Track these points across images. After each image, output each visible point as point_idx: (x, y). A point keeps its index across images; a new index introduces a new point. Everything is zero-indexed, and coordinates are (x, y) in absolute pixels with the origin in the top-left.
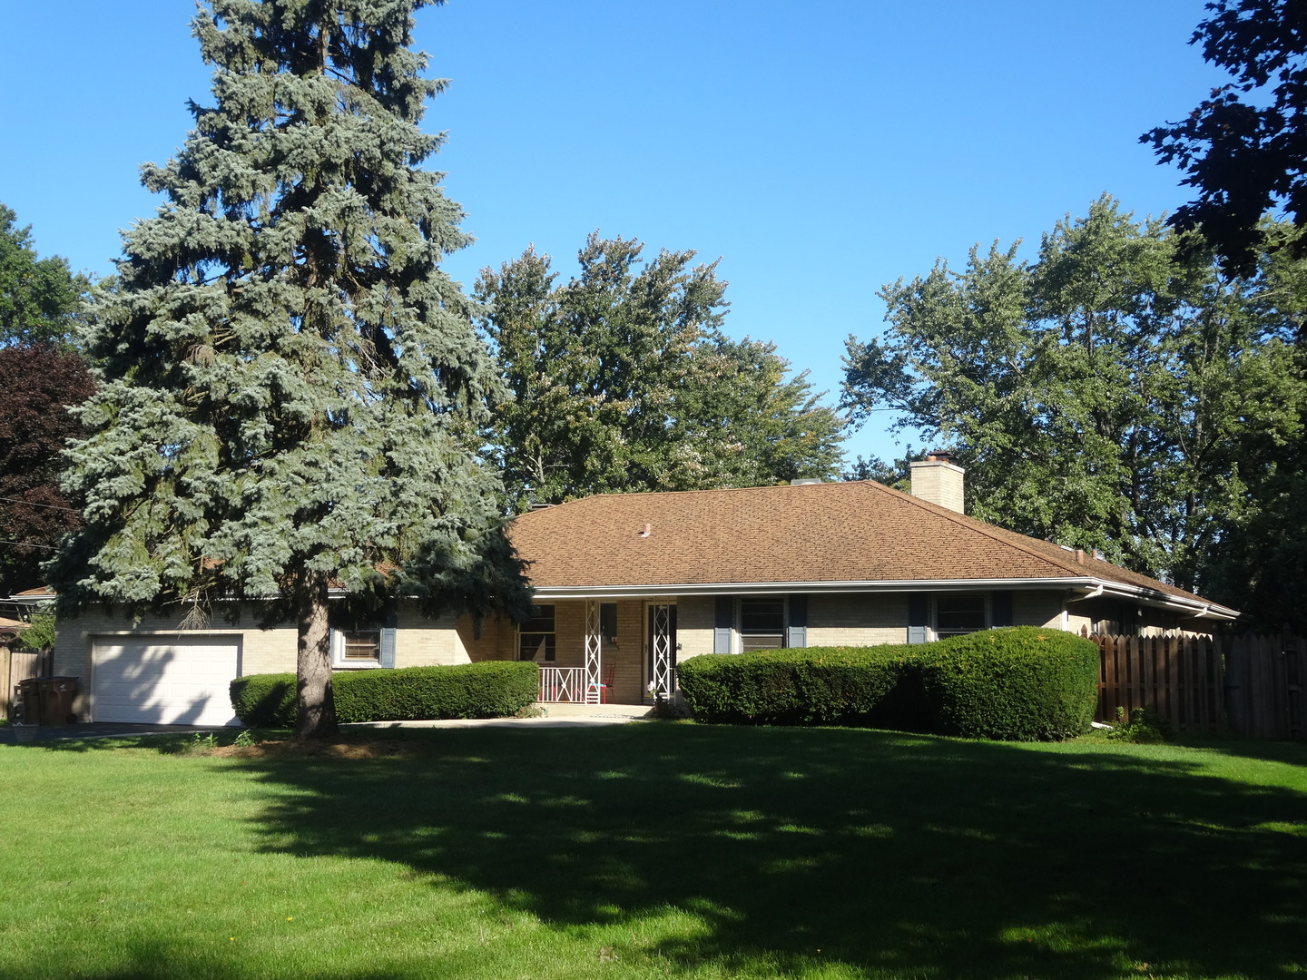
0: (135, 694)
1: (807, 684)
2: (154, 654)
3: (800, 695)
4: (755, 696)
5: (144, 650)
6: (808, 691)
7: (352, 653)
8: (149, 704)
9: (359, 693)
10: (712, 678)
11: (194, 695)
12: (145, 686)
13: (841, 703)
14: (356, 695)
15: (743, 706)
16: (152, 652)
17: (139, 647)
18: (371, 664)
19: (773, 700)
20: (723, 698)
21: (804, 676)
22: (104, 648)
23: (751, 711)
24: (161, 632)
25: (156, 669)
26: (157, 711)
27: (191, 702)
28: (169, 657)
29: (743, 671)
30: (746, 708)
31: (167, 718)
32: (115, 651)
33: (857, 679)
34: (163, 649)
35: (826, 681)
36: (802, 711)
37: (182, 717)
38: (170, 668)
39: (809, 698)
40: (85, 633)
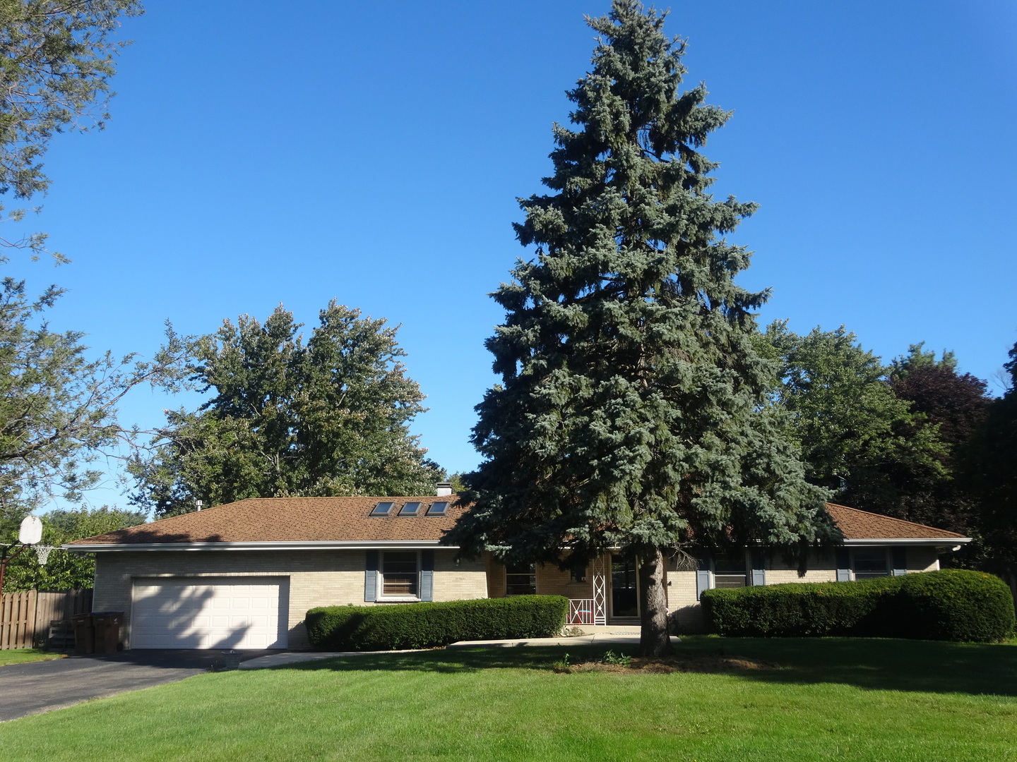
0: (173, 624)
1: (812, 608)
2: (194, 592)
3: (806, 615)
4: (770, 617)
5: (182, 589)
6: (813, 613)
7: (388, 590)
8: (188, 632)
9: (433, 621)
10: (737, 605)
11: (235, 624)
12: (183, 619)
13: (833, 622)
14: (429, 622)
15: (760, 624)
16: (189, 591)
17: (179, 587)
18: (412, 598)
19: (783, 620)
20: (745, 619)
21: (812, 603)
22: (141, 587)
23: (766, 628)
24: (204, 575)
25: (196, 605)
26: (196, 638)
27: (231, 630)
28: (208, 595)
29: (764, 600)
30: (762, 626)
31: (207, 644)
32: (152, 590)
33: (849, 604)
34: (202, 588)
35: (826, 606)
36: (806, 627)
37: (222, 642)
38: (210, 604)
39: (813, 618)
40: (126, 576)
